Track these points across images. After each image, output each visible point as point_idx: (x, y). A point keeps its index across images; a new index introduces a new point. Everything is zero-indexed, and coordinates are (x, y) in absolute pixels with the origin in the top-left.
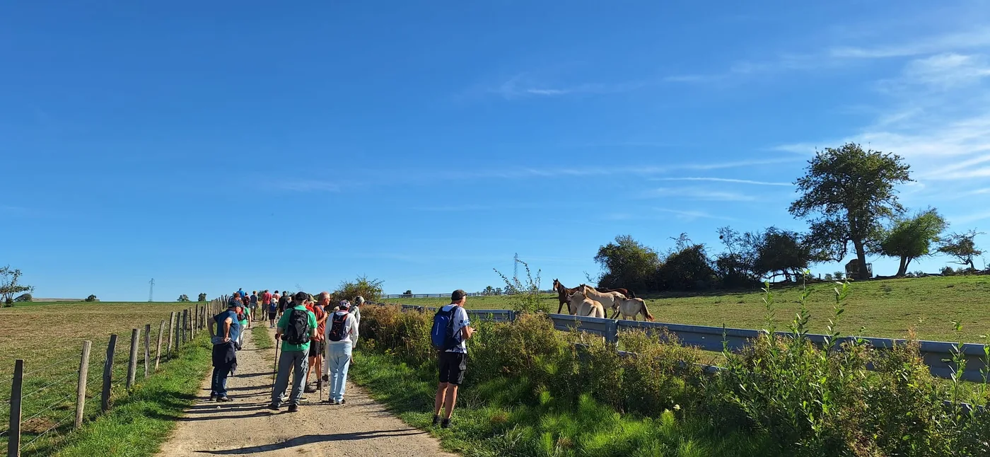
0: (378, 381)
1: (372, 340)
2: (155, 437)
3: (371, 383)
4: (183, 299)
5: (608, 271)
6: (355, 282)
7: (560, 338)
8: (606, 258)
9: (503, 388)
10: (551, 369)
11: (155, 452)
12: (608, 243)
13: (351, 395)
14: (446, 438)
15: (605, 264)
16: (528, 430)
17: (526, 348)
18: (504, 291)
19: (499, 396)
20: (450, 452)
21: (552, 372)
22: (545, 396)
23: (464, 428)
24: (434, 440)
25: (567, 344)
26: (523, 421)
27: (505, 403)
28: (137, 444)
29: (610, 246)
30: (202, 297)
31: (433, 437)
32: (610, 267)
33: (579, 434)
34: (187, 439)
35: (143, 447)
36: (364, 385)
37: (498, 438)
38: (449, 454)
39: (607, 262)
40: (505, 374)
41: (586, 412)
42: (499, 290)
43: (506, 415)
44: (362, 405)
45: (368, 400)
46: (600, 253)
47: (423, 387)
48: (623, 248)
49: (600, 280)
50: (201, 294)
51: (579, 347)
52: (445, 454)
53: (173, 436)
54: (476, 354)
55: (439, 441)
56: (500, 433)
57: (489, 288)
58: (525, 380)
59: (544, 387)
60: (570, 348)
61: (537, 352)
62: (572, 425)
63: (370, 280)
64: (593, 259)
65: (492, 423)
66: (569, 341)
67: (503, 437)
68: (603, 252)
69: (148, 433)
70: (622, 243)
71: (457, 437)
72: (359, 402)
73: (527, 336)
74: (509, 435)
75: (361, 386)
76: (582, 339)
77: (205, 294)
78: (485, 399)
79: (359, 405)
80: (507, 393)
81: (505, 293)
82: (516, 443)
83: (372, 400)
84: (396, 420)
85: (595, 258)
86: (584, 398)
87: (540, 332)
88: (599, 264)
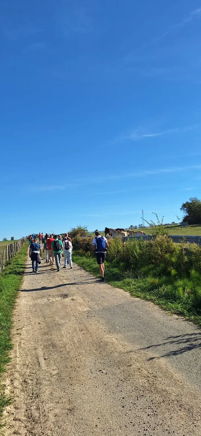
0: (95, 269)
1: (89, 252)
2: (13, 296)
3: (93, 270)
4: (5, 240)
5: (187, 214)
6: (76, 228)
7: (176, 245)
8: (185, 209)
9: (153, 269)
10: (174, 260)
11: (15, 303)
12: (186, 202)
13: (85, 275)
14: (132, 292)
15: (185, 211)
16: (170, 287)
17: (161, 251)
18: (138, 227)
19: (151, 272)
20: (136, 298)
21: (174, 261)
22: (173, 272)
23: (139, 287)
24: (127, 293)
25: (180, 248)
26: (167, 283)
27: (155, 276)
28: (7, 300)
29: (187, 203)
30: (12, 239)
31: (126, 291)
32: (188, 212)
33: (194, 288)
34: (25, 297)
35: (10, 301)
36: (90, 271)
37: (156, 291)
38: (135, 298)
39: (186, 210)
40: (153, 263)
41: (195, 278)
42: (136, 227)
43: (157, 281)
44: (92, 279)
45: (93, 277)
46: (183, 206)
47: (116, 270)
48: (193, 203)
49: (183, 219)
50: (12, 237)
51: (185, 249)
52: (134, 298)
53: (19, 296)
54: (138, 255)
55: (129, 293)
56: (157, 288)
57: (131, 226)
58: (162, 265)
59: (172, 268)
60: (182, 250)
61: (166, 253)
62: (190, 284)
63: (82, 227)
64: (180, 210)
65: (151, 284)
66: (181, 247)
67: (158, 290)
68: (184, 206)
69: (9, 296)
70: (192, 201)
71: (137, 291)
72: (90, 278)
73: (161, 246)
74: (161, 289)
75: (88, 271)
76: (187, 245)
77: (13, 237)
78: (146, 274)
79: (90, 279)
80: (155, 271)
81: (139, 228)
82: (165, 292)
83: (95, 277)
84: (108, 285)
85: (181, 209)
86: (193, 272)
87: (166, 244)
88: (183, 211)
